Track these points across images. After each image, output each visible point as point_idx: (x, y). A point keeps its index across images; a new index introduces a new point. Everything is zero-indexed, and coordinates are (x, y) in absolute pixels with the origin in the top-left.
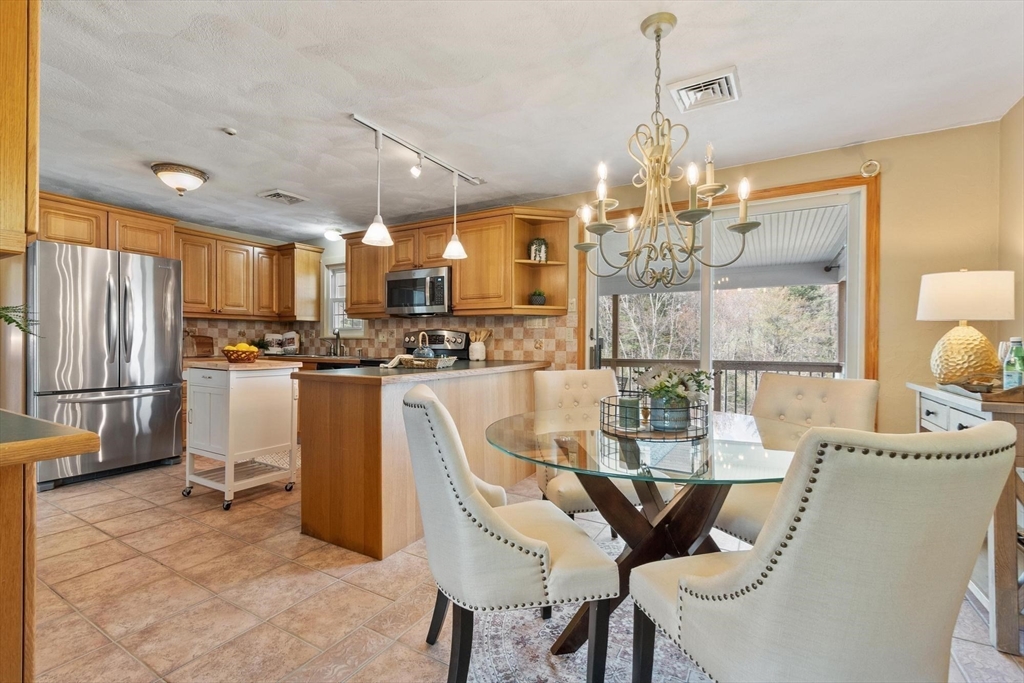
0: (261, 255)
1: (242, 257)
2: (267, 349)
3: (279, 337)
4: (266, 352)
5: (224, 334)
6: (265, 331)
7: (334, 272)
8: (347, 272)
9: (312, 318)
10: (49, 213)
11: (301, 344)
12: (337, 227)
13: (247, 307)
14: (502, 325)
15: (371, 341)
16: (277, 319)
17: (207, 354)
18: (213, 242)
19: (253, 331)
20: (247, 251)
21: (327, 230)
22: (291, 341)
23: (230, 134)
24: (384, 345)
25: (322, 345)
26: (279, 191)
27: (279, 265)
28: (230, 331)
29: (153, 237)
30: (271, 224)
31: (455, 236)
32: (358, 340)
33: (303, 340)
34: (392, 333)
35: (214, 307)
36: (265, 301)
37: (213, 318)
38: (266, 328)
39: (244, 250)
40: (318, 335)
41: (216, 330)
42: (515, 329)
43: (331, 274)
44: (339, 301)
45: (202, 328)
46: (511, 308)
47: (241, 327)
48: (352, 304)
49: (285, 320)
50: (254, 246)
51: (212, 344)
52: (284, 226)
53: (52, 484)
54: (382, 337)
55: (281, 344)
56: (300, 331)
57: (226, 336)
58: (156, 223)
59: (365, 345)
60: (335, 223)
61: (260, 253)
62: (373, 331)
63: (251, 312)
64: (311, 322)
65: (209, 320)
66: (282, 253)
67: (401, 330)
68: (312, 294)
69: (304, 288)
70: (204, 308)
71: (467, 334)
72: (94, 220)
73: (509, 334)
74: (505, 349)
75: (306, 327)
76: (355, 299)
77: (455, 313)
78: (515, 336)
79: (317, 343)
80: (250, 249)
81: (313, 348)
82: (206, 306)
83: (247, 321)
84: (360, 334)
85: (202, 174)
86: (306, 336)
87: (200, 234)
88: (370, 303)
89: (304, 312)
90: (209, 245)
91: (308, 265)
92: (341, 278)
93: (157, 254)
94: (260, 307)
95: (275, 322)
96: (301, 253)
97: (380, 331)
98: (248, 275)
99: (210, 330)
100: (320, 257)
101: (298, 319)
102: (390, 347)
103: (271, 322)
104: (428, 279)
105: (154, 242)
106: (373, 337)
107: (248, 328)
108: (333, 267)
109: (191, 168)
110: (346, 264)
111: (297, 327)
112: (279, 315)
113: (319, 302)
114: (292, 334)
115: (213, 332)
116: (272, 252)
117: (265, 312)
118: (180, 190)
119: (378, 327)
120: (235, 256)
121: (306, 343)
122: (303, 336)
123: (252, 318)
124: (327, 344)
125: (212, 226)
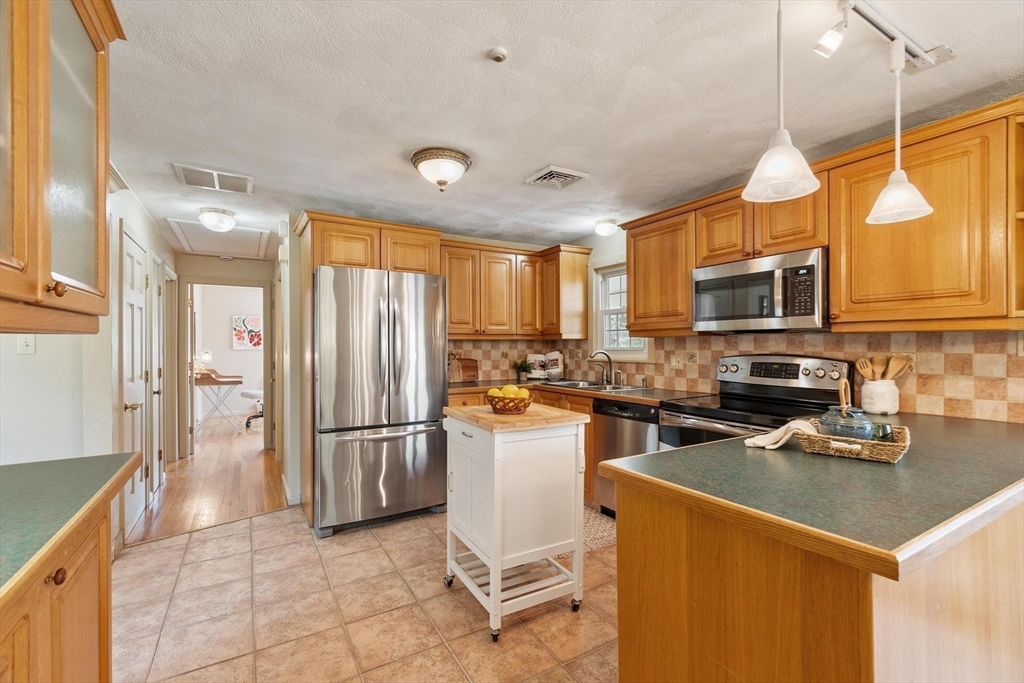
0: (523, 264)
1: (504, 268)
2: (530, 372)
3: (541, 358)
4: (529, 376)
5: (487, 355)
6: (527, 351)
7: (604, 276)
8: (628, 274)
9: (578, 336)
10: (332, 236)
11: (565, 366)
12: (612, 216)
13: (510, 325)
14: (939, 349)
15: (658, 367)
16: (541, 338)
17: (472, 379)
18: (477, 253)
19: (515, 352)
20: (510, 260)
21: (598, 222)
22: (555, 362)
23: (498, 59)
24: (679, 373)
25: (591, 368)
26: (553, 168)
27: (542, 274)
28: (493, 352)
29: (421, 252)
30: (535, 224)
31: (899, 174)
32: (639, 365)
33: (568, 361)
34: (692, 357)
35: (478, 328)
36: (528, 319)
37: (478, 338)
38: (529, 347)
39: (507, 260)
40: (585, 356)
41: (480, 352)
42: (978, 358)
43: (601, 279)
44: (616, 312)
45: (467, 349)
46: (1005, 317)
47: (504, 348)
48: (636, 318)
49: (549, 338)
50: (517, 254)
51: (477, 367)
52: (549, 226)
53: (331, 530)
54: (676, 362)
55: (544, 366)
56: (564, 351)
57: (490, 358)
58: (422, 237)
59: (649, 371)
60: (611, 211)
61: (522, 262)
62: (662, 353)
63: (514, 331)
64: (576, 340)
65: (474, 341)
66: (546, 258)
67: (708, 353)
68: (579, 306)
69: (571, 298)
70: (468, 328)
71: (852, 366)
72: (368, 238)
73: (963, 366)
74: (948, 394)
75: (571, 346)
76: (641, 310)
77: (835, 329)
78: (977, 370)
79: (585, 366)
80: (513, 257)
81: (580, 372)
82: (470, 326)
83: (510, 341)
84: (643, 357)
85: (463, 157)
86: (571, 357)
87: (464, 246)
88: (664, 315)
89: (570, 330)
90: (473, 257)
91: (574, 271)
92: (619, 283)
93: (424, 271)
94: (523, 325)
95: (538, 341)
96: (567, 256)
97: (673, 352)
98: (511, 287)
99: (474, 351)
100: (588, 259)
101: (564, 337)
102: (689, 376)
103: (532, 341)
104: (778, 274)
105: (420, 257)
106: (662, 361)
107: (510, 349)
108: (607, 271)
109: (452, 150)
110: (628, 263)
111: (560, 346)
112: (543, 333)
113: (586, 316)
114: (555, 355)
115: (477, 354)
116: (534, 259)
117: (528, 330)
118: (441, 183)
119: (668, 347)
120: (498, 266)
121: (571, 366)
122: (567, 356)
123: (515, 338)
124: (598, 368)
125: (475, 237)
